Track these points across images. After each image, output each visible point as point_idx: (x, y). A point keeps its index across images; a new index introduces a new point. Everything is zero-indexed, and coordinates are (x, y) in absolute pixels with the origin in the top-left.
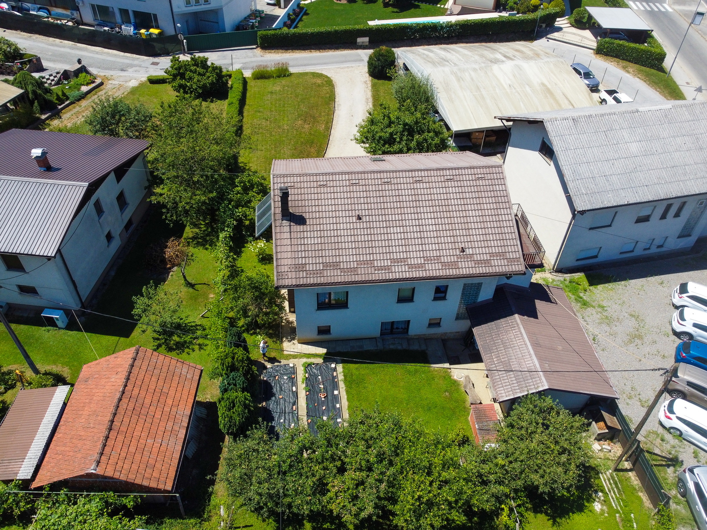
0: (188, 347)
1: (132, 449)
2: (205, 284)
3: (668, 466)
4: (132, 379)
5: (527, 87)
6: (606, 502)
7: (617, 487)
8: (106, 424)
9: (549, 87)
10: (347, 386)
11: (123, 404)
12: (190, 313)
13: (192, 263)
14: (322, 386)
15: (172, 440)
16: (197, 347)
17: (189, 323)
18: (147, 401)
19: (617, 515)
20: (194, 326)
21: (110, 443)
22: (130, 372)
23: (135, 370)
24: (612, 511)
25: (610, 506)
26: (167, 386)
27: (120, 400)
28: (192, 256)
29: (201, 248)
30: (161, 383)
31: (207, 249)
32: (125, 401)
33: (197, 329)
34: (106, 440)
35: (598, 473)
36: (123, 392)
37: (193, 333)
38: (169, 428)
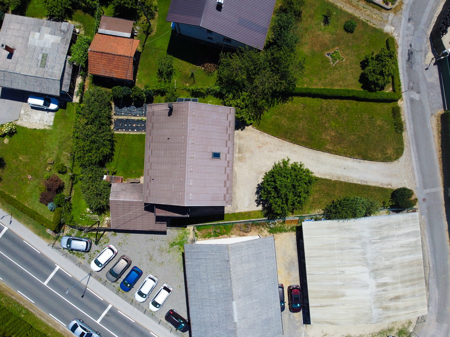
0: (160, 76)
1: (98, 60)
2: (194, 81)
3: (96, 239)
4: (120, 57)
5: (341, 283)
6: (89, 213)
7: (93, 219)
8: (103, 51)
9: (340, 299)
10: (139, 135)
11: (110, 56)
12: (177, 76)
13: (207, 76)
14: (139, 126)
15: (104, 72)
16: (160, 80)
17: (172, 76)
18: (114, 63)
19: (84, 215)
20: (171, 78)
21: (98, 54)
22: (122, 56)
23: (124, 58)
24: (86, 213)
25: (88, 213)
26: (121, 69)
27: (112, 54)
28: (212, 75)
29: (217, 79)
30: (122, 67)
31: (217, 81)
32: (112, 56)
33: (169, 79)
34: (98, 52)
35: (98, 215)
36: (115, 55)
37: (167, 78)
38: (107, 71)
